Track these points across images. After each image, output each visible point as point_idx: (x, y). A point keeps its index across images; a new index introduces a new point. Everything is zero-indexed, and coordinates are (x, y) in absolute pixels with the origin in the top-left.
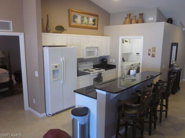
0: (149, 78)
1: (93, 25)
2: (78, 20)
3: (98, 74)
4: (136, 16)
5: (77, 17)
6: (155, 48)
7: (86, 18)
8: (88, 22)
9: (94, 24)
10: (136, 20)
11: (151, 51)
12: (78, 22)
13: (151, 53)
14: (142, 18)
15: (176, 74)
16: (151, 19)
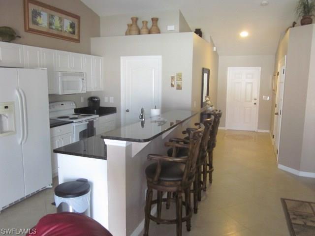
0: (175, 124)
1: (71, 33)
2: (43, 21)
3: (88, 122)
4: (147, 22)
5: (40, 14)
6: (181, 74)
7: (58, 18)
8: (61, 27)
9: (74, 33)
10: (147, 28)
11: (175, 80)
12: (43, 25)
13: (175, 83)
14: (157, 26)
15: (213, 117)
16: (171, 28)
